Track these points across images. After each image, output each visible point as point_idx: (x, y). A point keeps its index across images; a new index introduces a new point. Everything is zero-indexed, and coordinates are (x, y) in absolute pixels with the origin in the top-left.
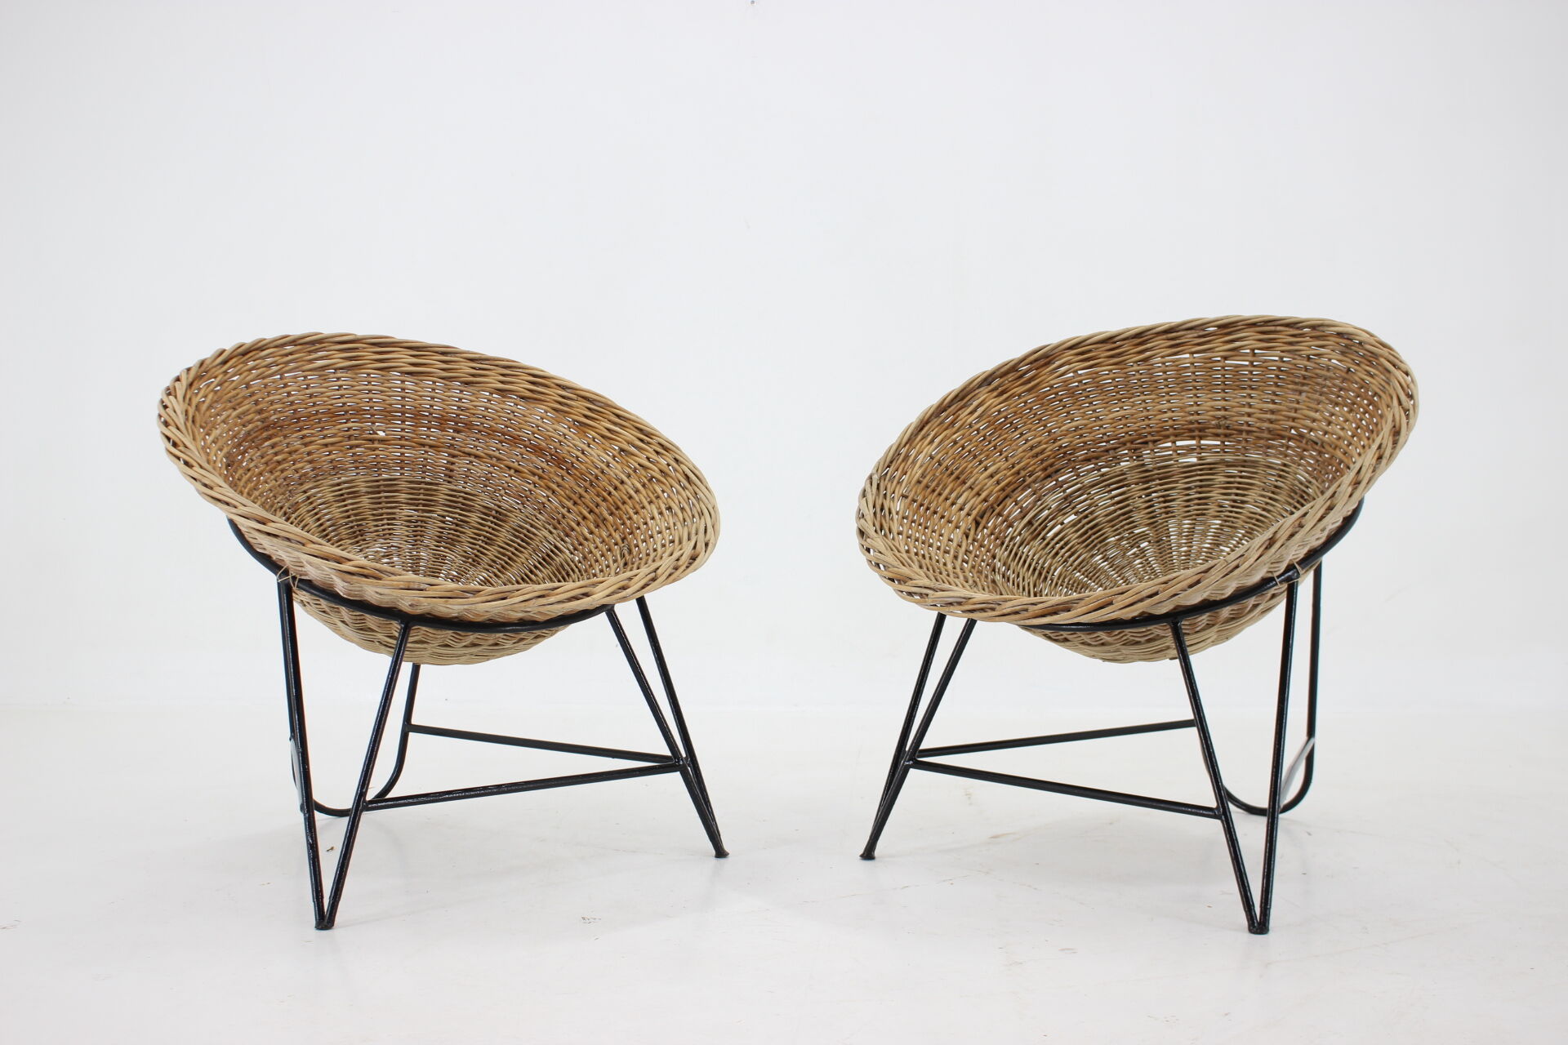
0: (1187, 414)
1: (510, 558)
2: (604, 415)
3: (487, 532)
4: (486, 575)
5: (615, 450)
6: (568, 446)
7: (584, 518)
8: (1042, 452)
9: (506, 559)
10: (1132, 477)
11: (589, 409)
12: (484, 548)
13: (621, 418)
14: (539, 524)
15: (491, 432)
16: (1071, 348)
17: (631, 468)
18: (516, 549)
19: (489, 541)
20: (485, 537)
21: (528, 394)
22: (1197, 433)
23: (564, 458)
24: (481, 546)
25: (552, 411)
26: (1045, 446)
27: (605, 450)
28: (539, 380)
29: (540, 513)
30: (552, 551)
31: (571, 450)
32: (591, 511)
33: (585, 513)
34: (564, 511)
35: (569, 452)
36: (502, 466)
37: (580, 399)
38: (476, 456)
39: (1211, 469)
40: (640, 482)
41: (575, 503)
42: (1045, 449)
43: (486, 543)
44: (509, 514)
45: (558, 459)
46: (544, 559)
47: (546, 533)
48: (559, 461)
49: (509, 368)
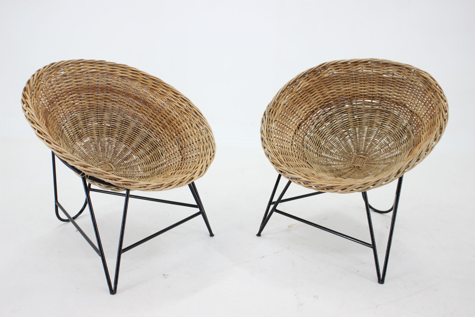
0: (369, 91)
1: (132, 139)
2: (160, 86)
3: (123, 130)
4: (125, 146)
5: (165, 99)
6: (148, 97)
7: (158, 125)
8: (320, 101)
9: (131, 139)
10: (350, 110)
11: (154, 83)
12: (122, 135)
13: (167, 87)
14: (141, 126)
15: (119, 92)
16: (332, 64)
17: (173, 107)
18: (134, 136)
19: (124, 133)
20: (122, 131)
21: (132, 78)
22: (371, 98)
23: (147, 101)
24: (121, 135)
25: (141, 84)
26: (321, 99)
27: (162, 99)
28: (135, 72)
29: (141, 122)
30: (147, 137)
31: (149, 99)
32: (160, 122)
33: (158, 123)
34: (150, 122)
35: (148, 99)
36: (125, 105)
37: (150, 79)
38: (116, 102)
39: (375, 111)
40: (177, 113)
41: (153, 119)
42: (321, 100)
43: (123, 134)
44: (130, 123)
45: (145, 102)
46: (145, 140)
47: (144, 130)
48: (145, 103)
49: (124, 68)
